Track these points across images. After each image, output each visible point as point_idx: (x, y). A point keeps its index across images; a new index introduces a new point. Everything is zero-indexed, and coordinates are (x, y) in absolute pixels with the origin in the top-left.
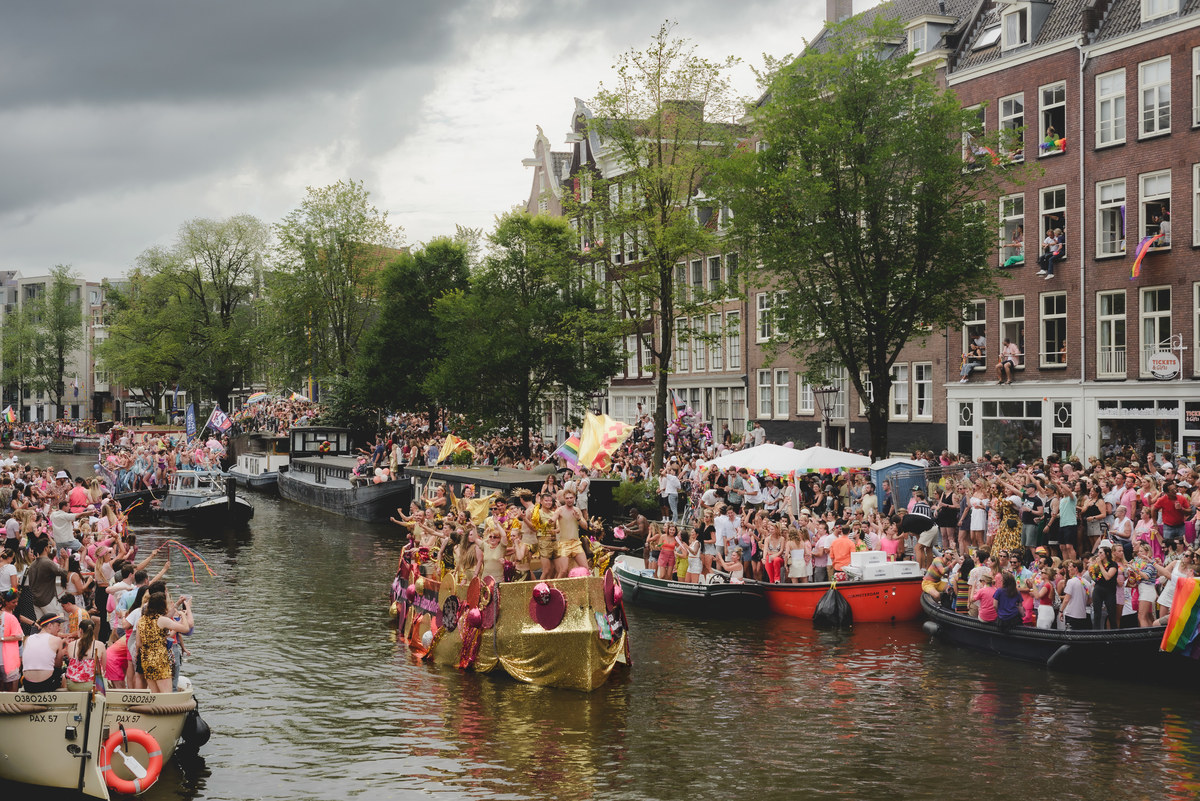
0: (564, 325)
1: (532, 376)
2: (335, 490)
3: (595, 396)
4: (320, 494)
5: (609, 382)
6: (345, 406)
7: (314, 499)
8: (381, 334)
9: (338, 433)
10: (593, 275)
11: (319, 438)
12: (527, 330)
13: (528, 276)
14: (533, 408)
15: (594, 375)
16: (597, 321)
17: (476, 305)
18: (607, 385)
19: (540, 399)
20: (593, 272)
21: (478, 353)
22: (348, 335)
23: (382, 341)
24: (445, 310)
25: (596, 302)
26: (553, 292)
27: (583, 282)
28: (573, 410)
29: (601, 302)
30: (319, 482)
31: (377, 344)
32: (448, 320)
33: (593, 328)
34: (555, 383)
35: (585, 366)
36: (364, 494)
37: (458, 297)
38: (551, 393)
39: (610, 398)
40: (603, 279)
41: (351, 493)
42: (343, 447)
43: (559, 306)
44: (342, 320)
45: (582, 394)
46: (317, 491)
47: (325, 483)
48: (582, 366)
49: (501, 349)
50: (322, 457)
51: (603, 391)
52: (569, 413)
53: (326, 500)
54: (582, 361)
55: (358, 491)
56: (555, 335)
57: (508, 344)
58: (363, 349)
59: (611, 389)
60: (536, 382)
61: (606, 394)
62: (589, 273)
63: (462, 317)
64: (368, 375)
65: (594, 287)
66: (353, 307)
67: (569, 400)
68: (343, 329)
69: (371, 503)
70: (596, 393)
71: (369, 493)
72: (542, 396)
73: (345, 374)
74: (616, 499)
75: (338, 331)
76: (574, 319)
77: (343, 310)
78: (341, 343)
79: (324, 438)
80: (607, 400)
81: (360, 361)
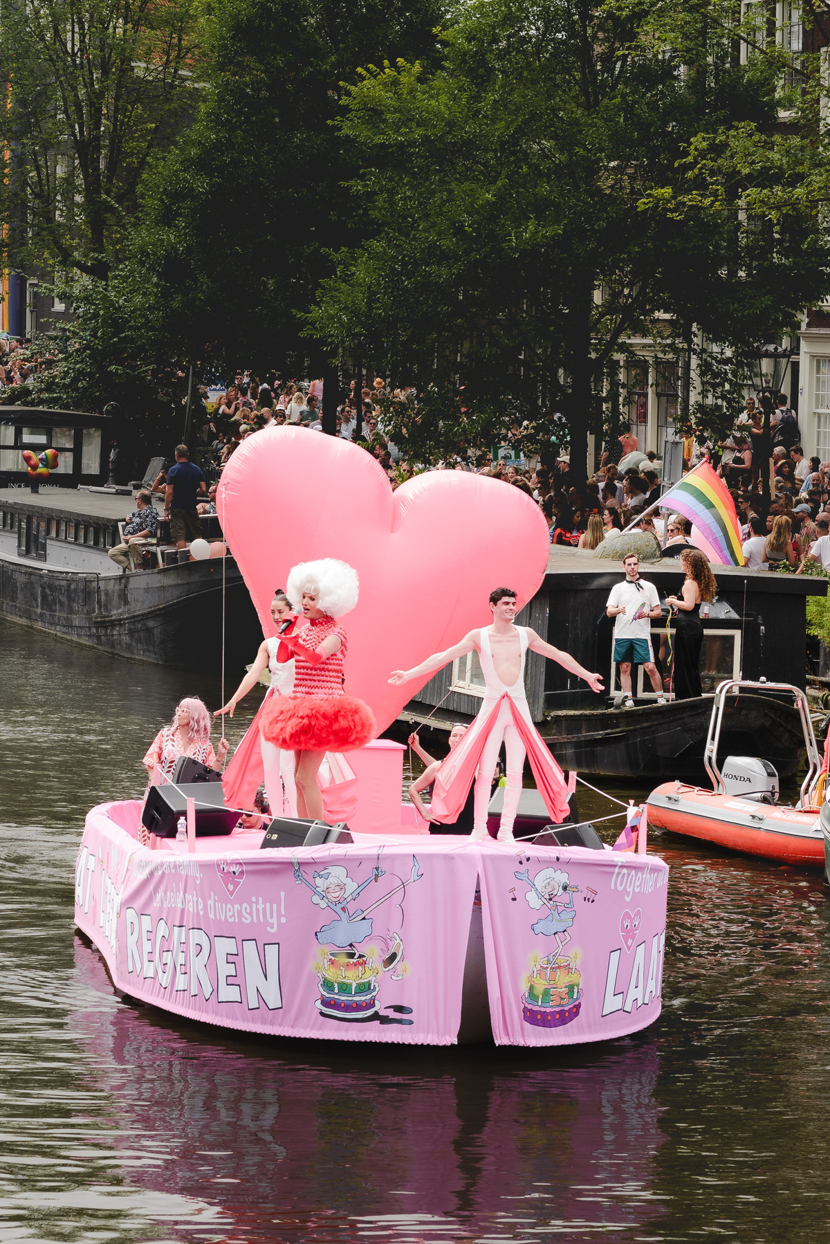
0: (692, 166)
1: (598, 297)
2: (71, 578)
3: (767, 355)
4: (29, 585)
5: (803, 319)
6: (98, 356)
7: (14, 599)
8: (202, 164)
9: (79, 427)
10: (771, 32)
11: (27, 438)
12: (592, 170)
13: (601, 27)
14: (599, 381)
15: (767, 301)
16: (775, 156)
17: (455, 98)
18: (797, 326)
19: (620, 357)
20: (771, 24)
21: (459, 231)
22: (112, 165)
23: (201, 185)
24: (374, 114)
25: (779, 103)
26: (666, 72)
27: (743, 46)
28: (704, 393)
29: (788, 103)
30: (27, 553)
31: (190, 193)
32: (379, 139)
33: (766, 178)
34: (661, 315)
35: (742, 274)
36: (147, 590)
37: (404, 79)
38: (649, 341)
39: (804, 361)
40: (797, 45)
41: (114, 587)
42: (92, 465)
43: (676, 109)
44: (97, 124)
45: (729, 353)
46: (21, 579)
47: (43, 558)
48: (732, 273)
49: (520, 220)
50: (35, 490)
51: (786, 343)
52: (694, 397)
53: (48, 604)
54: (734, 264)
55: (133, 583)
56: (667, 191)
57: (541, 208)
58: (151, 203)
59: (810, 338)
60: (610, 307)
61: (795, 350)
62: (760, 21)
63: (418, 133)
64: (160, 276)
65: (775, 63)
66: (131, 91)
67: (694, 362)
68: (98, 149)
69: (164, 614)
70: (771, 348)
71: (163, 588)
72: (624, 348)
73: (99, 271)
74: (813, 631)
75: (85, 150)
76: (717, 150)
77: (101, 95)
78: (92, 190)
79: (42, 439)
80: (795, 367)
81: (141, 237)
